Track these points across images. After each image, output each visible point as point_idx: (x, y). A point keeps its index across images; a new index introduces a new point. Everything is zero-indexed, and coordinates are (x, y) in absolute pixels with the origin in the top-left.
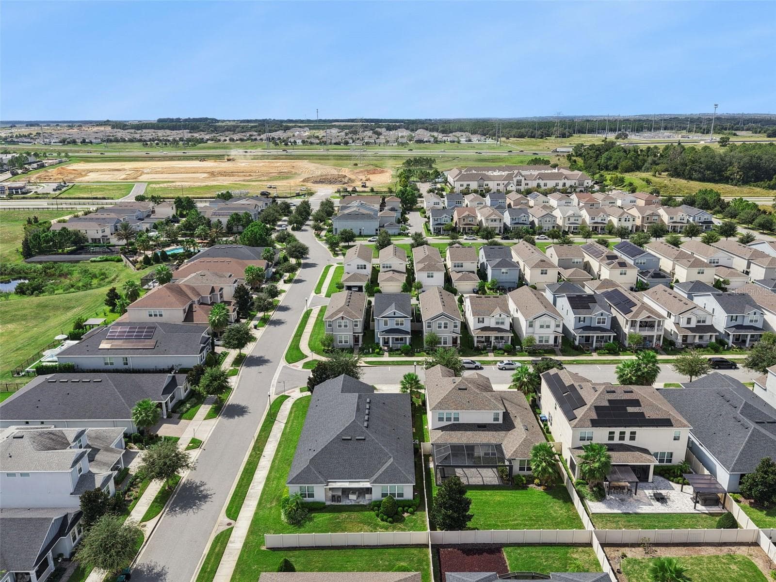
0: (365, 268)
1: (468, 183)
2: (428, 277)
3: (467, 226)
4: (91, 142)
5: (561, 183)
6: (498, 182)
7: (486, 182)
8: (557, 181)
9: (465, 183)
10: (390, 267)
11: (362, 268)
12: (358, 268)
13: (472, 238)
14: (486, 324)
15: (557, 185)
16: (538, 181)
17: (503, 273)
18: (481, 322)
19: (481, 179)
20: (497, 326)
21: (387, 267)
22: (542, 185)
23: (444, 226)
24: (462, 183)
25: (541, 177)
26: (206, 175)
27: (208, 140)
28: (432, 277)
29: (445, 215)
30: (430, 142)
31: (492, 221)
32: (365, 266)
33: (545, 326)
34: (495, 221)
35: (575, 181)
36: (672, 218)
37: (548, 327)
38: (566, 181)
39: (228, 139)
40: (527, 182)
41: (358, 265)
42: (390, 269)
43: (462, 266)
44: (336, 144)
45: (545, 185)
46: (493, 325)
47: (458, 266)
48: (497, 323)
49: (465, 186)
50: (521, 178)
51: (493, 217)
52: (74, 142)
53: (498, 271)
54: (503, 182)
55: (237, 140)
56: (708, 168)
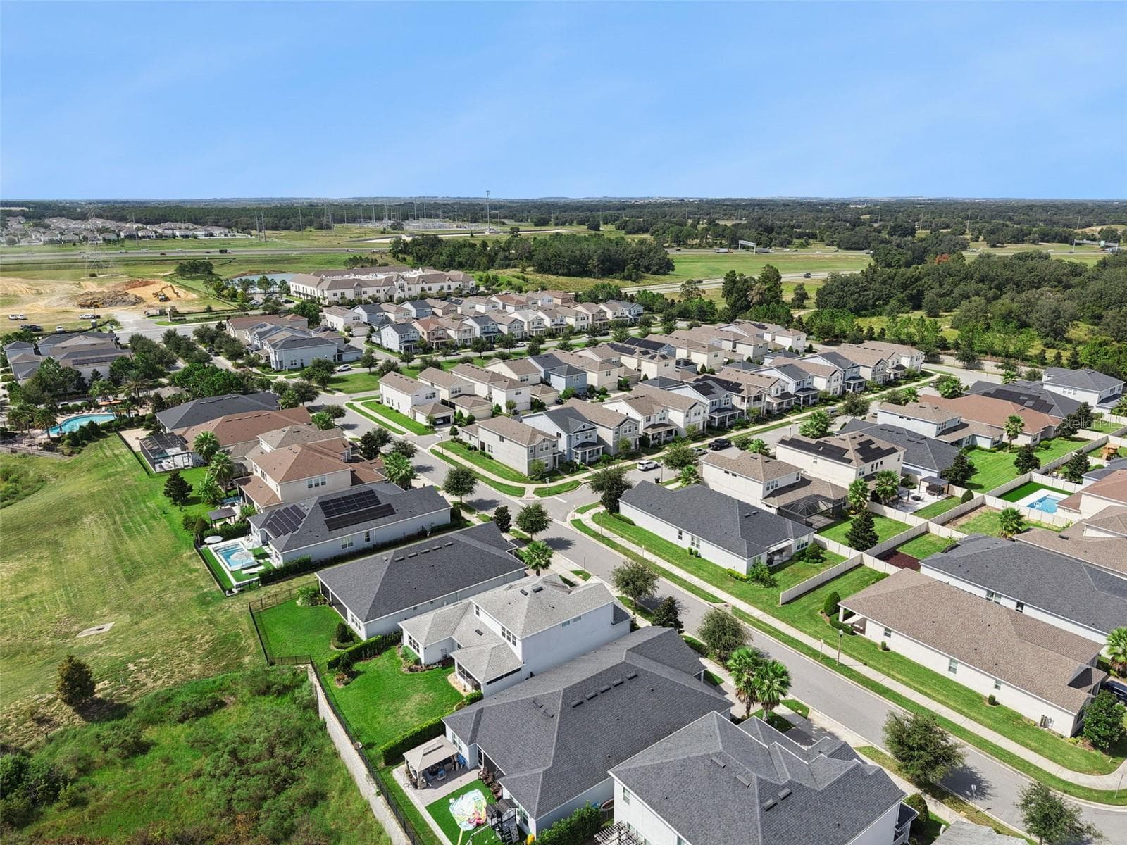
1: (343, 291)
2: (517, 394)
3: (439, 341)
5: (445, 285)
6: (378, 288)
7: (364, 289)
8: (443, 284)
9: (339, 292)
12: (427, 398)
15: (442, 288)
16: (421, 285)
19: (358, 285)
22: (426, 288)
24: (335, 291)
25: (424, 279)
35: (459, 283)
36: (615, 314)
38: (450, 283)
40: (409, 286)
45: (430, 289)
49: (339, 296)
50: (403, 282)
54: (384, 288)
56: (572, 262)
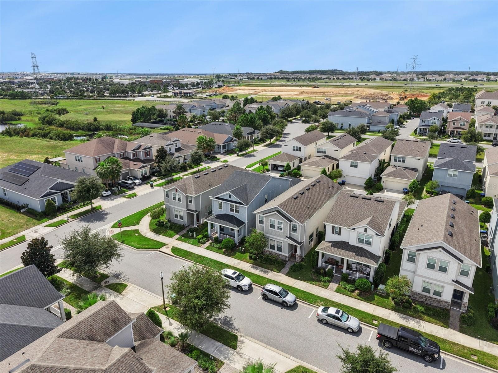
0: (300, 150)
2: (352, 166)
3: (456, 130)
4: (261, 79)
10: (325, 152)
11: (297, 150)
12: (294, 150)
13: (456, 141)
14: (343, 238)
17: (450, 175)
18: (336, 232)
20: (360, 245)
21: (322, 152)
23: (429, 128)
24: (483, 100)
26: (298, 93)
27: (324, 79)
28: (356, 166)
29: (434, 117)
30: (482, 80)
31: (487, 127)
32: (300, 148)
33: (437, 267)
34: (491, 127)
37: (443, 270)
39: (335, 78)
41: (294, 147)
42: (325, 154)
43: (404, 161)
44: (404, 80)
46: (353, 242)
47: (399, 161)
48: (360, 241)
49: (486, 103)
51: (488, 123)
52: (254, 79)
53: (443, 172)
55: (341, 79)
